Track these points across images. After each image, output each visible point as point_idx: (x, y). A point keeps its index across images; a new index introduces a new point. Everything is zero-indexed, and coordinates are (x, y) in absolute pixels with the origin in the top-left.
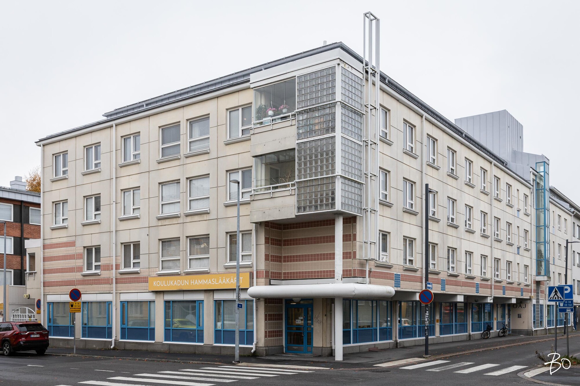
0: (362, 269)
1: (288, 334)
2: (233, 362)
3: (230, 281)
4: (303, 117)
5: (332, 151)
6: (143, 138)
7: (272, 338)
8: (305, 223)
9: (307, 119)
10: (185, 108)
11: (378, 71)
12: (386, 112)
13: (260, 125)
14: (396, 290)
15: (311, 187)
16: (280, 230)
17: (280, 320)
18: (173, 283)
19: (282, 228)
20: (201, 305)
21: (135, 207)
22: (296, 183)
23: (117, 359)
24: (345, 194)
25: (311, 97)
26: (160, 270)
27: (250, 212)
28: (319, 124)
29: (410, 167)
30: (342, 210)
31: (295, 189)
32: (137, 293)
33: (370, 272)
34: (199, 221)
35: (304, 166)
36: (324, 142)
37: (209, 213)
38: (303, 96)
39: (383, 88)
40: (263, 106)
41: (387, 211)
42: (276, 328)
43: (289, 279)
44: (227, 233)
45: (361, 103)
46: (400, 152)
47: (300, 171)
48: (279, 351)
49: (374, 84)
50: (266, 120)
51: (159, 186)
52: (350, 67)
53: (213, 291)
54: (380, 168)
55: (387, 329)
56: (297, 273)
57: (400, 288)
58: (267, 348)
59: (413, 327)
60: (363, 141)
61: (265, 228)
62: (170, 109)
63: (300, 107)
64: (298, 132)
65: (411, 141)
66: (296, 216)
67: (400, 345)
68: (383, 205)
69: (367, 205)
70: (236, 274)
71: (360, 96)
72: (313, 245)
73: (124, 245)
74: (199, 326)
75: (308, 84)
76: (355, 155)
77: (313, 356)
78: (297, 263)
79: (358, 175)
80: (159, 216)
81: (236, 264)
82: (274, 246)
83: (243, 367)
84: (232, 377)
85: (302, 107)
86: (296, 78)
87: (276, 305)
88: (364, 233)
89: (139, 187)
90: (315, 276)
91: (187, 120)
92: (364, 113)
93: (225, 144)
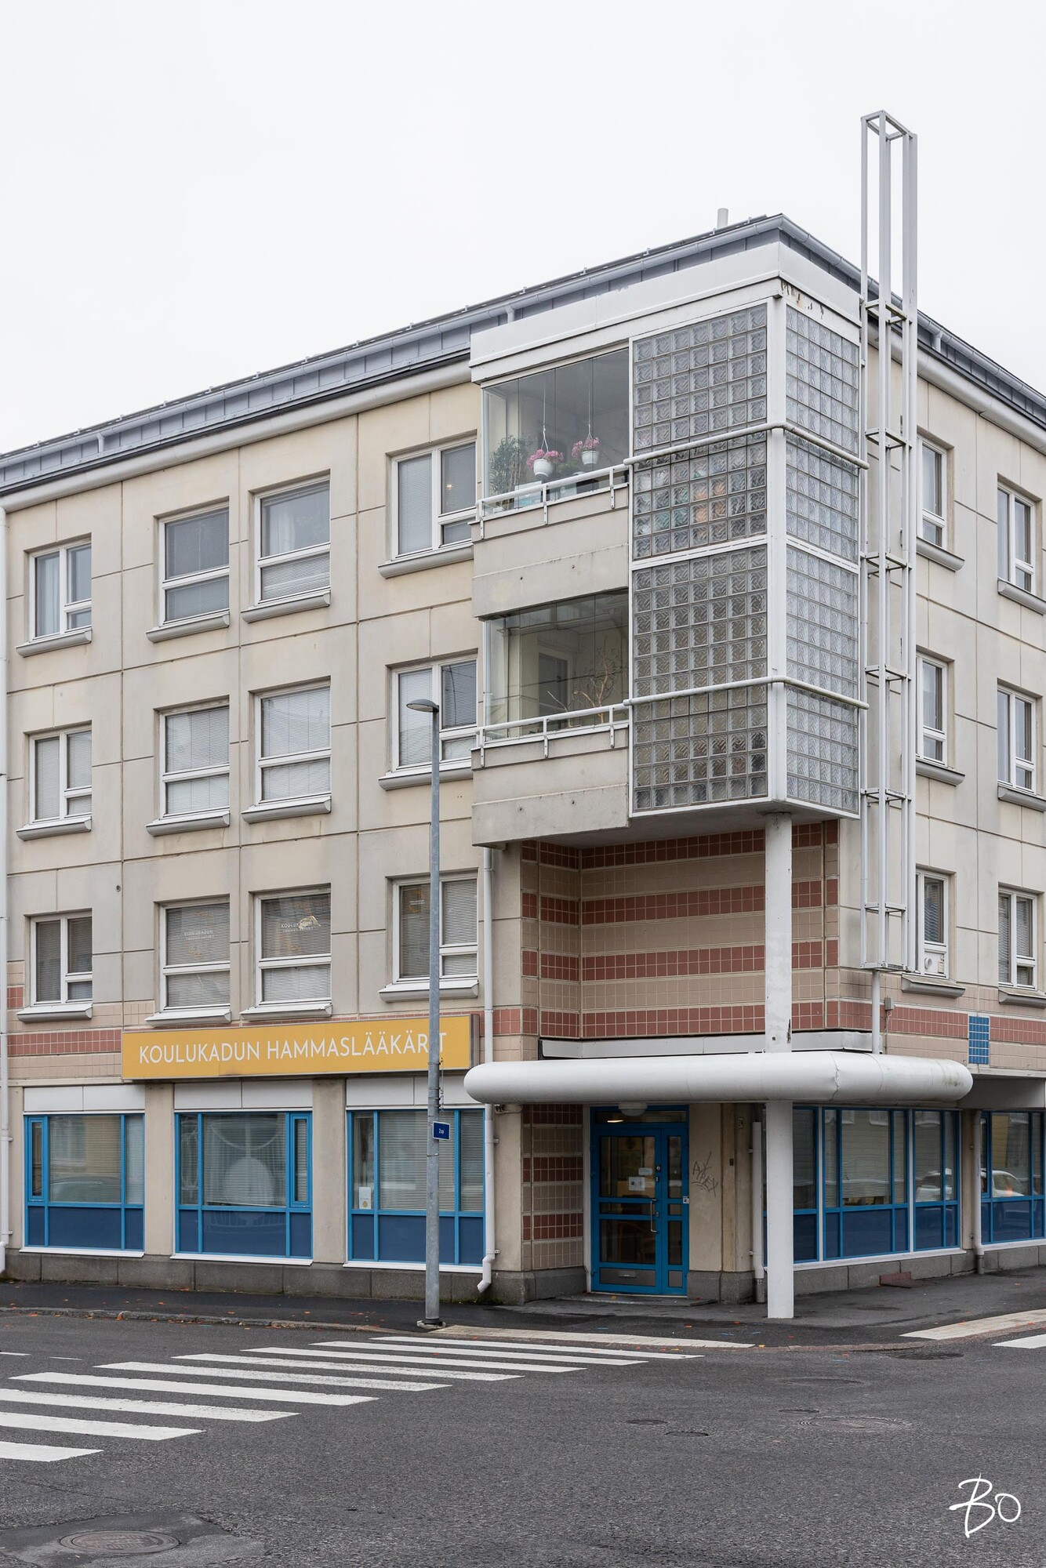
0: (858, 1001)
1: (602, 1228)
2: (420, 1323)
3: (401, 1044)
4: (654, 480)
5: (754, 598)
6: (100, 557)
7: (549, 1241)
8: (661, 843)
9: (667, 486)
10: (244, 452)
11: (912, 317)
12: (938, 456)
13: (506, 510)
14: (976, 1072)
15: (682, 721)
16: (574, 867)
17: (574, 1179)
18: (208, 1052)
19: (581, 862)
20: (302, 1127)
21: (72, 794)
22: (630, 707)
23: (21, 1312)
24: (800, 745)
25: (682, 411)
26: (162, 1010)
27: (473, 807)
28: (710, 503)
29: (1022, 644)
30: (789, 800)
31: (628, 728)
32: (83, 1085)
33: (886, 1011)
34: (296, 840)
35: (658, 651)
36: (729, 565)
37: (330, 812)
38: (655, 410)
39: (929, 372)
40: (516, 445)
41: (943, 801)
42: (560, 1208)
43: (606, 1037)
44: (391, 880)
45: (853, 426)
46: (988, 591)
47: (643, 666)
48: (571, 1285)
49: (897, 361)
50: (527, 493)
51: (157, 721)
52: (816, 306)
53: (343, 1079)
54: (920, 650)
55: (942, 1207)
56: (631, 1015)
57: (988, 1066)
58: (531, 1276)
59: (1030, 1201)
60: (862, 559)
61: (522, 865)
62: (192, 457)
63: (644, 444)
64: (636, 532)
65: (1024, 553)
66: (631, 820)
67: (987, 1265)
68: (930, 778)
69: (874, 781)
70: (427, 1022)
71: (850, 405)
72: (688, 918)
73: (37, 924)
74: (296, 1199)
75: (672, 367)
76: (833, 609)
77: (688, 1303)
78: (631, 981)
79: (842, 679)
80: (157, 822)
81: (426, 986)
82: (555, 924)
83: (454, 1339)
84: (429, 1374)
85: (652, 447)
86: (630, 345)
87: (559, 1125)
88: (866, 877)
89: (89, 723)
90: (694, 1026)
91: (253, 493)
92: (865, 463)
93: (383, 574)
